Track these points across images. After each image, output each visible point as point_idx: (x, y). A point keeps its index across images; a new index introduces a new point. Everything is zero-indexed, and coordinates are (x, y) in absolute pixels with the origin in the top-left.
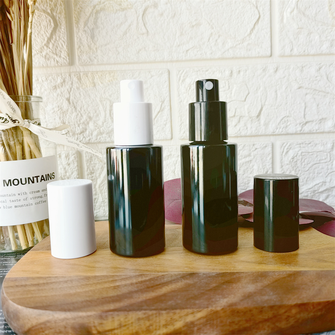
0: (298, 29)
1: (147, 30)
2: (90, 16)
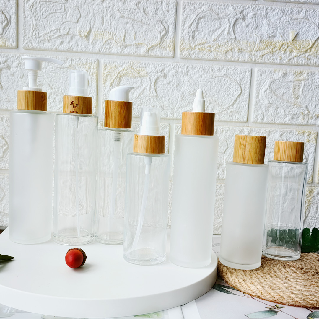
0: (269, 104)
1: (157, 94)
2: (115, 79)
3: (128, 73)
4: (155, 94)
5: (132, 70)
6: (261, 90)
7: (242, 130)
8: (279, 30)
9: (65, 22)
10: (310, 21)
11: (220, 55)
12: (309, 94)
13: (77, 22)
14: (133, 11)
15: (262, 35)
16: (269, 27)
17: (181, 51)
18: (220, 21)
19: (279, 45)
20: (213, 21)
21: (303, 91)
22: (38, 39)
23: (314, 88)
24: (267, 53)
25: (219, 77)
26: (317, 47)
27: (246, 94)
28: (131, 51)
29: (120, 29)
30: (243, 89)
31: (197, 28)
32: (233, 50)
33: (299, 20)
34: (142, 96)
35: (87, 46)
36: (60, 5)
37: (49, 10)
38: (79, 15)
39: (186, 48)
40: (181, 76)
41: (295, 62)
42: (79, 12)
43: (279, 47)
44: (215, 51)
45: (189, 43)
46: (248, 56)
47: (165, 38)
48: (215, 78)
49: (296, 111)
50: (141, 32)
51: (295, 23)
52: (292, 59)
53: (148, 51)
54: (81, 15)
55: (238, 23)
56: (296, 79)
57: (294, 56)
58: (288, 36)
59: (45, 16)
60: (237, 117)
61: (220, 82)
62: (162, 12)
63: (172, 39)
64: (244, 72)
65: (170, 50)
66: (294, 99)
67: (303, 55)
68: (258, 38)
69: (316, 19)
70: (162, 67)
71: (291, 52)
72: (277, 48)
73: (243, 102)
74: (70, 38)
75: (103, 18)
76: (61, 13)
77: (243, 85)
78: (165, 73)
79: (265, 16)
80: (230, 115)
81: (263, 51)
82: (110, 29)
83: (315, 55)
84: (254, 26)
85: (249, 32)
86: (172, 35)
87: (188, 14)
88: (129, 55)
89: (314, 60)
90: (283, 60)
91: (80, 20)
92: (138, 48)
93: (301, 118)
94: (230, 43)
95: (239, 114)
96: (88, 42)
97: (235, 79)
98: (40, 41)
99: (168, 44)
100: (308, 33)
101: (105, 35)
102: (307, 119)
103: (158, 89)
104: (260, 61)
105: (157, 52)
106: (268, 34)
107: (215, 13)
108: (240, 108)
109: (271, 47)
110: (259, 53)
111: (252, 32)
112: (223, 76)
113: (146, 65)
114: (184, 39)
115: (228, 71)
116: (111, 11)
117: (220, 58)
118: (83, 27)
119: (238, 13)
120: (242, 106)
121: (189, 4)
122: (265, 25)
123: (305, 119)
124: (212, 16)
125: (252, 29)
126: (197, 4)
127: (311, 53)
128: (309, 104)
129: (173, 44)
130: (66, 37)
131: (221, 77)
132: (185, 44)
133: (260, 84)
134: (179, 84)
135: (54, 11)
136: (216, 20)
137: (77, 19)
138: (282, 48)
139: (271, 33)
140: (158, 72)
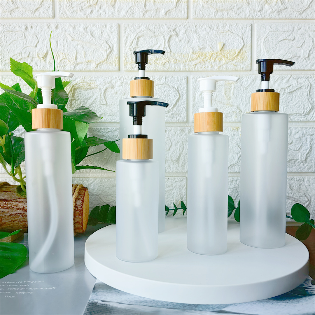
3: (81, 86)
4: (105, 103)
5: (84, 84)
6: (196, 94)
7: (183, 129)
8: (208, 42)
9: (26, 47)
10: (234, 34)
11: (159, 66)
12: (239, 95)
13: (36, 46)
14: (82, 34)
15: (194, 47)
16: (199, 40)
17: (125, 65)
18: (156, 38)
19: (209, 55)
20: (150, 38)
21: (234, 93)
22: (3, 62)
23: (243, 90)
24: (199, 62)
25: (159, 85)
26: (242, 54)
27: (184, 99)
28: (82, 68)
29: (72, 50)
30: (181, 94)
31: (137, 45)
32: (170, 62)
33: (224, 33)
34: (94, 104)
35: (45, 66)
36: (21, 33)
37: (12, 38)
38: (37, 41)
39: (129, 62)
40: (126, 86)
41: (224, 69)
42: (37, 38)
43: (209, 57)
44: (154, 63)
45: (131, 58)
46: (183, 66)
47: (110, 55)
48: (156, 86)
49: (229, 111)
50: (90, 51)
51: (221, 36)
52: (222, 66)
53: (97, 67)
54: (39, 40)
55: (173, 39)
56: (226, 83)
57: (223, 64)
58: (216, 47)
59: (9, 44)
60: (177, 119)
61: (160, 89)
62: (106, 33)
63: (116, 55)
64: (180, 80)
65: (115, 65)
66: (226, 100)
67: (231, 62)
68: (190, 50)
69: (239, 32)
70: (110, 79)
71: (220, 60)
72: (208, 58)
73: (182, 105)
74: (31, 60)
75: (57, 42)
76: (22, 40)
77: (181, 91)
78: (112, 84)
79: (195, 32)
80: (171, 117)
81: (196, 61)
82: (64, 50)
83: (241, 61)
84: (186, 40)
85: (182, 45)
86: (116, 52)
87: (129, 34)
88: (81, 71)
89: (240, 66)
90: (214, 68)
91: (38, 44)
92: (88, 65)
93: (234, 116)
94: (166, 56)
95: (179, 116)
96: (46, 63)
97: (173, 86)
98: (6, 64)
99: (113, 60)
100: (234, 43)
101: (60, 56)
102: (240, 116)
103: (107, 98)
104: (193, 70)
105: (105, 67)
106: (198, 47)
107: (152, 32)
108: (180, 111)
109: (203, 57)
110: (192, 62)
111: (185, 46)
112: (163, 84)
113: (96, 78)
114: (126, 54)
115: (166, 80)
116: (63, 36)
117: (159, 69)
118: (41, 50)
119: (171, 31)
120: (181, 109)
121: (129, 26)
122: (195, 39)
123: (238, 117)
124: (149, 35)
125: (184, 43)
126: (136, 25)
127: (237, 60)
128: (240, 104)
129: (118, 60)
130: (27, 59)
131: (160, 85)
132: (128, 59)
133: (195, 89)
134: (125, 93)
135: (16, 39)
136: (153, 38)
137: (36, 44)
138: (212, 58)
139: (201, 45)
140: (106, 84)
